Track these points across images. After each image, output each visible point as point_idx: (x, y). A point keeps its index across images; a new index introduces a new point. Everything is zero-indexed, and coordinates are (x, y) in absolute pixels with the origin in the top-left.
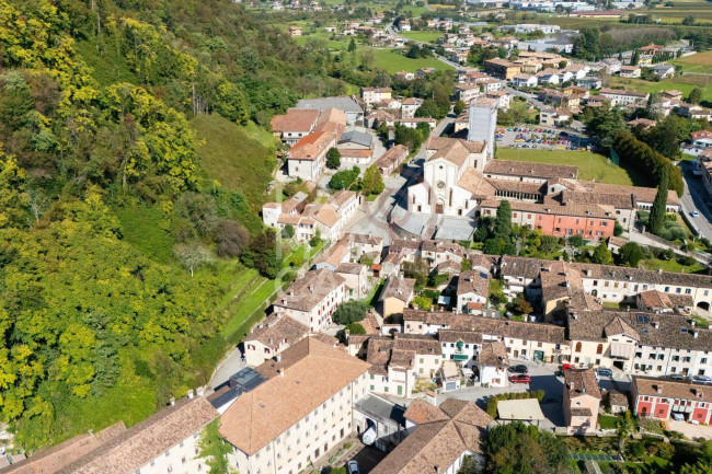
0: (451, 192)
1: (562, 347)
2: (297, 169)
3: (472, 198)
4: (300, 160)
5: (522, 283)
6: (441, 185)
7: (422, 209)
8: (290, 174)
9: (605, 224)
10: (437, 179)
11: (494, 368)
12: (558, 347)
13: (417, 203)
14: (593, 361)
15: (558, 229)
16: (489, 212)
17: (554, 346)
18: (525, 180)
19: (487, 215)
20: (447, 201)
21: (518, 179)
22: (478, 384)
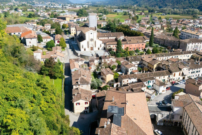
0: (95, 42)
1: (170, 76)
2: (30, 42)
3: (103, 43)
4: (31, 38)
6: (92, 40)
7: (86, 50)
9: (143, 45)
10: (90, 38)
11: (163, 87)
12: (169, 77)
13: (84, 48)
15: (131, 49)
16: (110, 46)
17: (168, 76)
18: (109, 38)
20: (94, 46)
21: (107, 38)
22: (158, 94)
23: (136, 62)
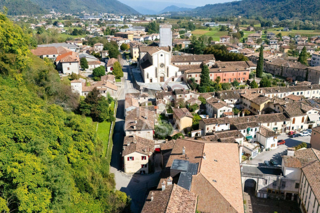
0: (168, 69)
2: (68, 69)
3: (179, 71)
4: (70, 63)
5: (232, 103)
6: (162, 65)
7: (153, 81)
8: (64, 72)
9: (245, 74)
10: (160, 62)
11: (272, 138)
12: (284, 123)
13: (150, 78)
14: (300, 127)
15: (225, 80)
16: (190, 76)
18: (192, 63)
19: (190, 78)
20: (166, 74)
21: (188, 63)
22: (264, 150)
23: (232, 101)
